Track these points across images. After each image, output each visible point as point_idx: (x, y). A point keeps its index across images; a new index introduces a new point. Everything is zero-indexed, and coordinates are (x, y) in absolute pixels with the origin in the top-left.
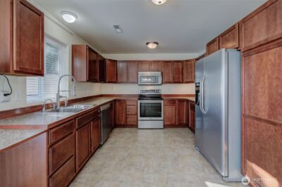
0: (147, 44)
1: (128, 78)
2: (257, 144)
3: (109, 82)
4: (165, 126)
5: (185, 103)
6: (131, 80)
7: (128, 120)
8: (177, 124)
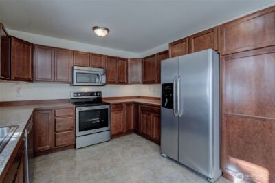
0: (95, 28)
1: (54, 74)
2: (241, 140)
3: (17, 79)
4: (112, 137)
5: (132, 107)
6: (59, 77)
7: (58, 140)
8: (125, 131)
